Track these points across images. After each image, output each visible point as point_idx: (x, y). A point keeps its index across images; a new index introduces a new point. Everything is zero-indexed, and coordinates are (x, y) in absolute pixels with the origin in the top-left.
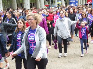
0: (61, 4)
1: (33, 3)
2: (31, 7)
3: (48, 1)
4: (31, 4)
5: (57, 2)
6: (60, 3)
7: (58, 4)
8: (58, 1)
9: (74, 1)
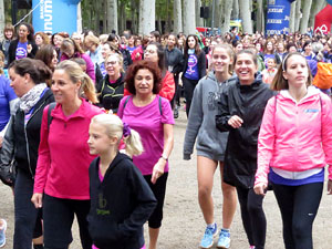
1: (163, 23)
6: (239, 25)
9: (279, 22)
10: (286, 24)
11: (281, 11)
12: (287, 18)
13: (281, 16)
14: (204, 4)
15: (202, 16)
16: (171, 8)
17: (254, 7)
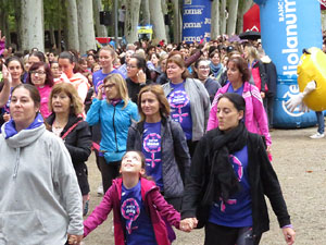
0: (154, 36)
1: (56, 33)
2: (48, 45)
3: (106, 25)
4: (46, 33)
5: (139, 28)
6: (151, 32)
7: (144, 37)
8: (141, 25)
9: (199, 25)
10: (207, 28)
11: (199, 12)
12: (207, 21)
13: (201, 18)
14: (106, 7)
15: (102, 23)
16: (65, 14)
17: (169, 7)
